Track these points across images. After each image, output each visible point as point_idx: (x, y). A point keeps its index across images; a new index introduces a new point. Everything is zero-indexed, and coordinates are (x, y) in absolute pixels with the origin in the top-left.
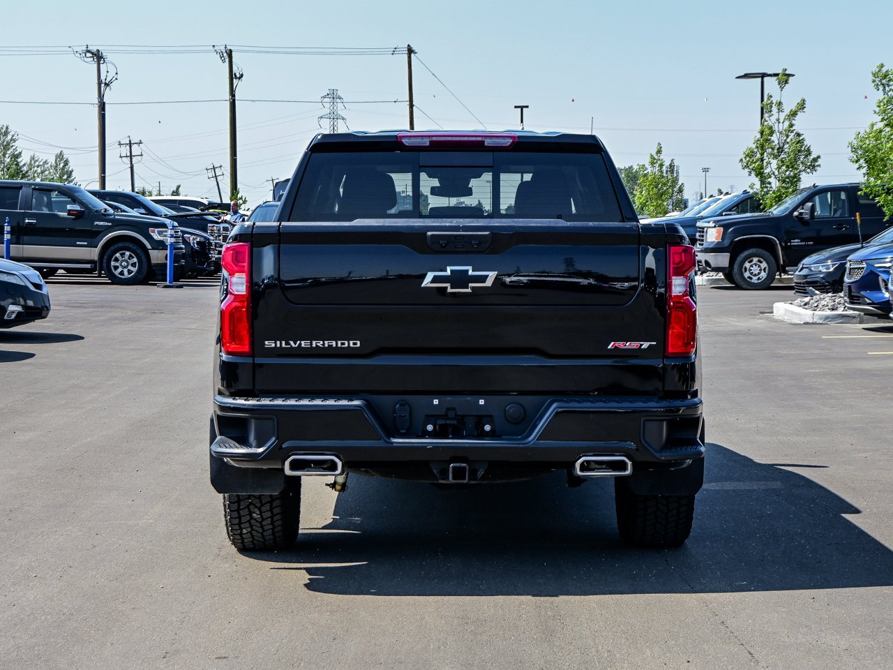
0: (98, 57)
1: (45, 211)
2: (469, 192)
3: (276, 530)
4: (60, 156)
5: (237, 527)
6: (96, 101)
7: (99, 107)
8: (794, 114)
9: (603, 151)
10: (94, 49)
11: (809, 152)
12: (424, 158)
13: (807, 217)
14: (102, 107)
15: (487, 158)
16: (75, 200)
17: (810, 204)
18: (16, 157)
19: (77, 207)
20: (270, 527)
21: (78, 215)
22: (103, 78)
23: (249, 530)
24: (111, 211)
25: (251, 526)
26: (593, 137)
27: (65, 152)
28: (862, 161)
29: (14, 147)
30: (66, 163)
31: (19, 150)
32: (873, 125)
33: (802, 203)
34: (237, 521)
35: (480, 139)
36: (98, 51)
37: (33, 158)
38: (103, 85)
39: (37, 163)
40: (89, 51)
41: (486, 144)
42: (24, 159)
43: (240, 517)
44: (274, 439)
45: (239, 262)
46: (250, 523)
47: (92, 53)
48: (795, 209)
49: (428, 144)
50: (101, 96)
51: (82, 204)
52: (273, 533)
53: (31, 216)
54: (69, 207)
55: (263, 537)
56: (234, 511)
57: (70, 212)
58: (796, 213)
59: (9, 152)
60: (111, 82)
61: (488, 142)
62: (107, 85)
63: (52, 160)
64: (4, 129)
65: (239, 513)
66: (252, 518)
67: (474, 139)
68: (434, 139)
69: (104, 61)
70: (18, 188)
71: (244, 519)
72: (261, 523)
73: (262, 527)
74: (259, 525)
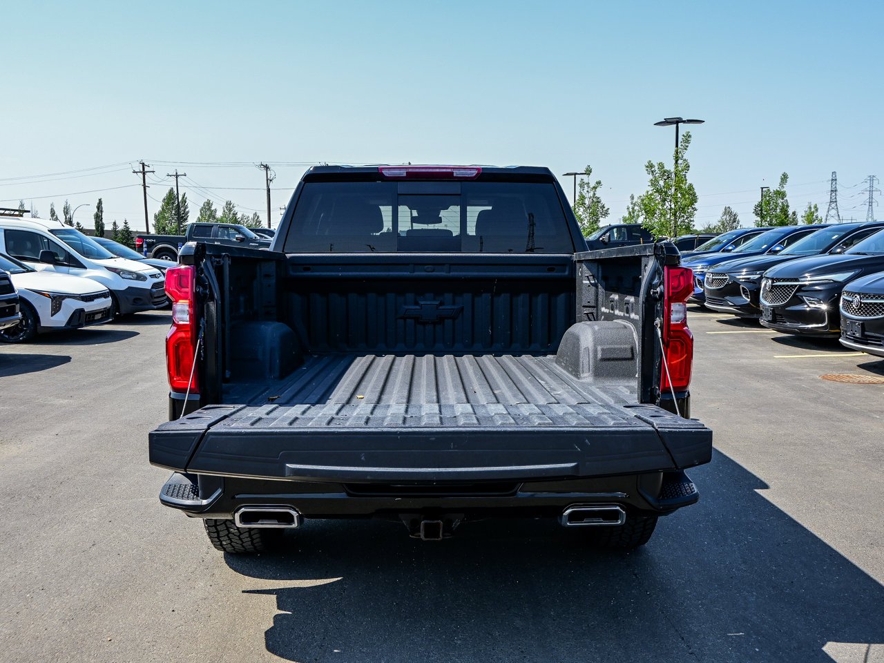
0: (267, 168)
1: (226, 238)
2: (439, 221)
3: (255, 541)
4: (255, 214)
5: (217, 540)
6: (266, 188)
7: (267, 190)
8: (595, 188)
9: (555, 181)
10: (265, 164)
11: (603, 207)
12: (402, 188)
13: (607, 241)
14: (269, 191)
15: (455, 188)
16: (240, 233)
17: (608, 234)
18: (235, 214)
19: (241, 236)
20: (249, 539)
21: (242, 240)
22: (269, 177)
23: (229, 542)
24: (258, 238)
25: (230, 539)
26: (546, 169)
27: (258, 212)
28: (643, 212)
29: (234, 210)
30: (258, 217)
31: (236, 212)
32: (648, 192)
33: (604, 234)
34: (216, 535)
35: (449, 170)
36: (267, 165)
37: (243, 215)
38: (269, 180)
39: (245, 217)
40: (262, 165)
41: (455, 175)
42: (239, 216)
43: (218, 532)
44: (219, 491)
45: (182, 287)
46: (228, 537)
47: (264, 166)
48: (600, 237)
49: (405, 175)
50: (268, 186)
51: (243, 234)
52: (252, 544)
53: (218, 241)
54: (237, 236)
55: (243, 547)
56: (212, 527)
57: (237, 239)
58: (601, 239)
59: (232, 212)
60: (273, 179)
61: (456, 173)
62: (271, 180)
63: (251, 216)
64: (230, 201)
65: (216, 529)
66: (229, 532)
67: (444, 170)
68: (410, 170)
69: (269, 169)
70: (212, 226)
71: (222, 534)
72: (239, 536)
73: (241, 539)
74: (238, 538)
